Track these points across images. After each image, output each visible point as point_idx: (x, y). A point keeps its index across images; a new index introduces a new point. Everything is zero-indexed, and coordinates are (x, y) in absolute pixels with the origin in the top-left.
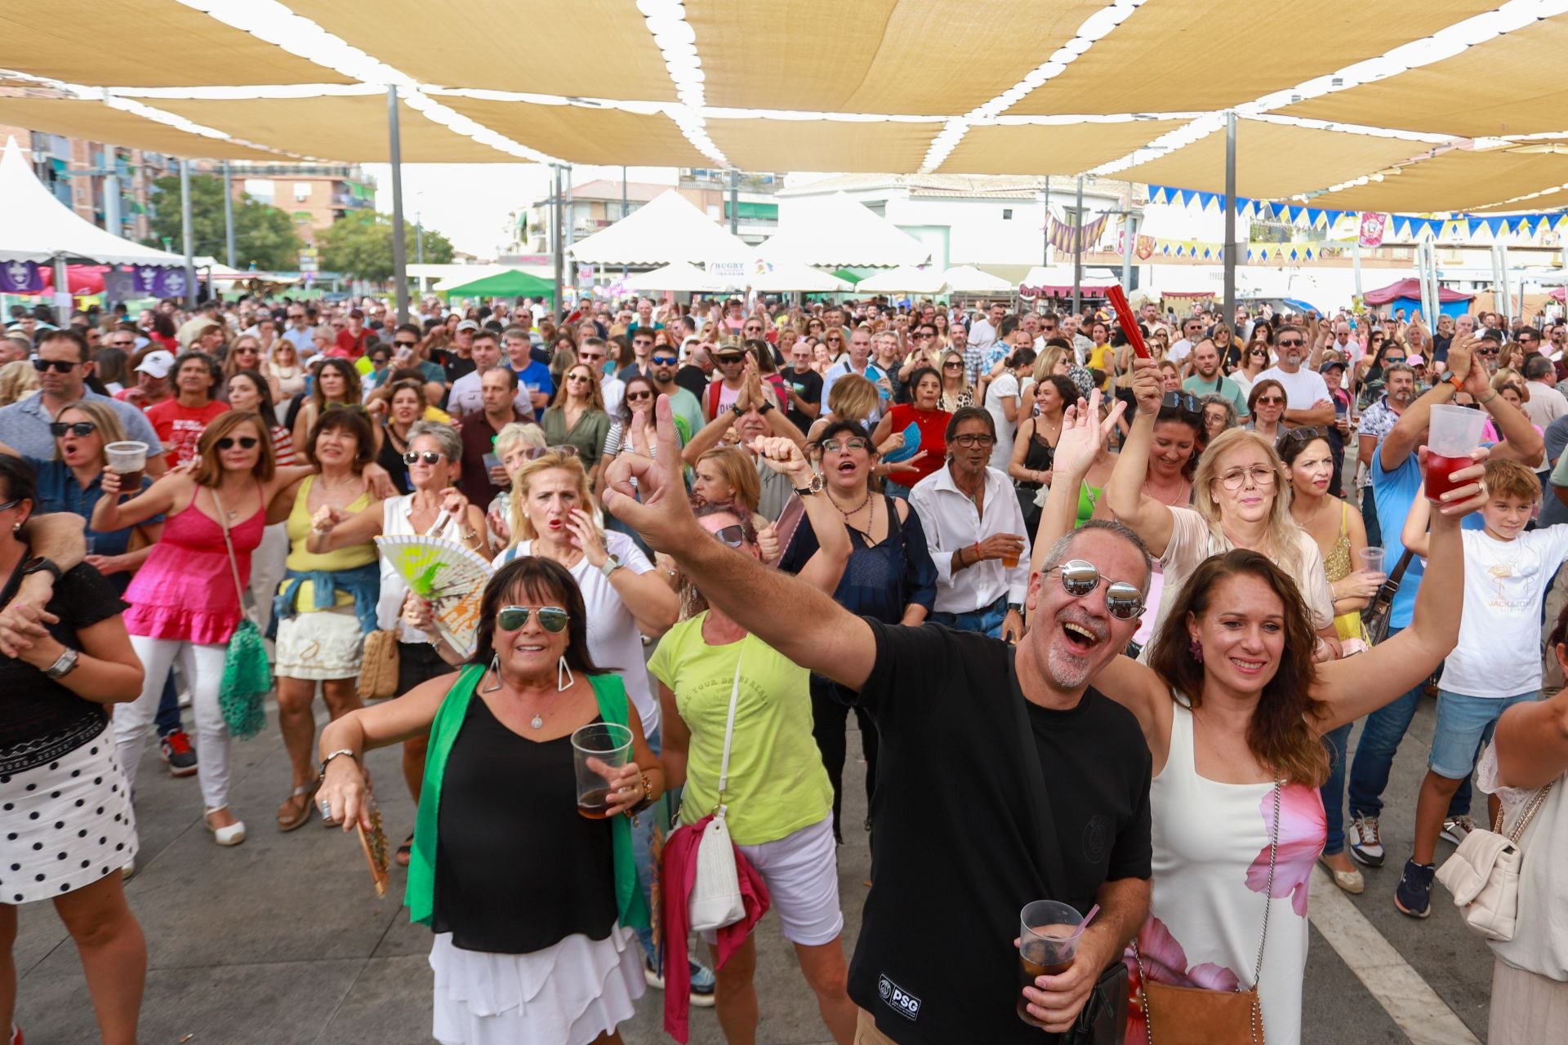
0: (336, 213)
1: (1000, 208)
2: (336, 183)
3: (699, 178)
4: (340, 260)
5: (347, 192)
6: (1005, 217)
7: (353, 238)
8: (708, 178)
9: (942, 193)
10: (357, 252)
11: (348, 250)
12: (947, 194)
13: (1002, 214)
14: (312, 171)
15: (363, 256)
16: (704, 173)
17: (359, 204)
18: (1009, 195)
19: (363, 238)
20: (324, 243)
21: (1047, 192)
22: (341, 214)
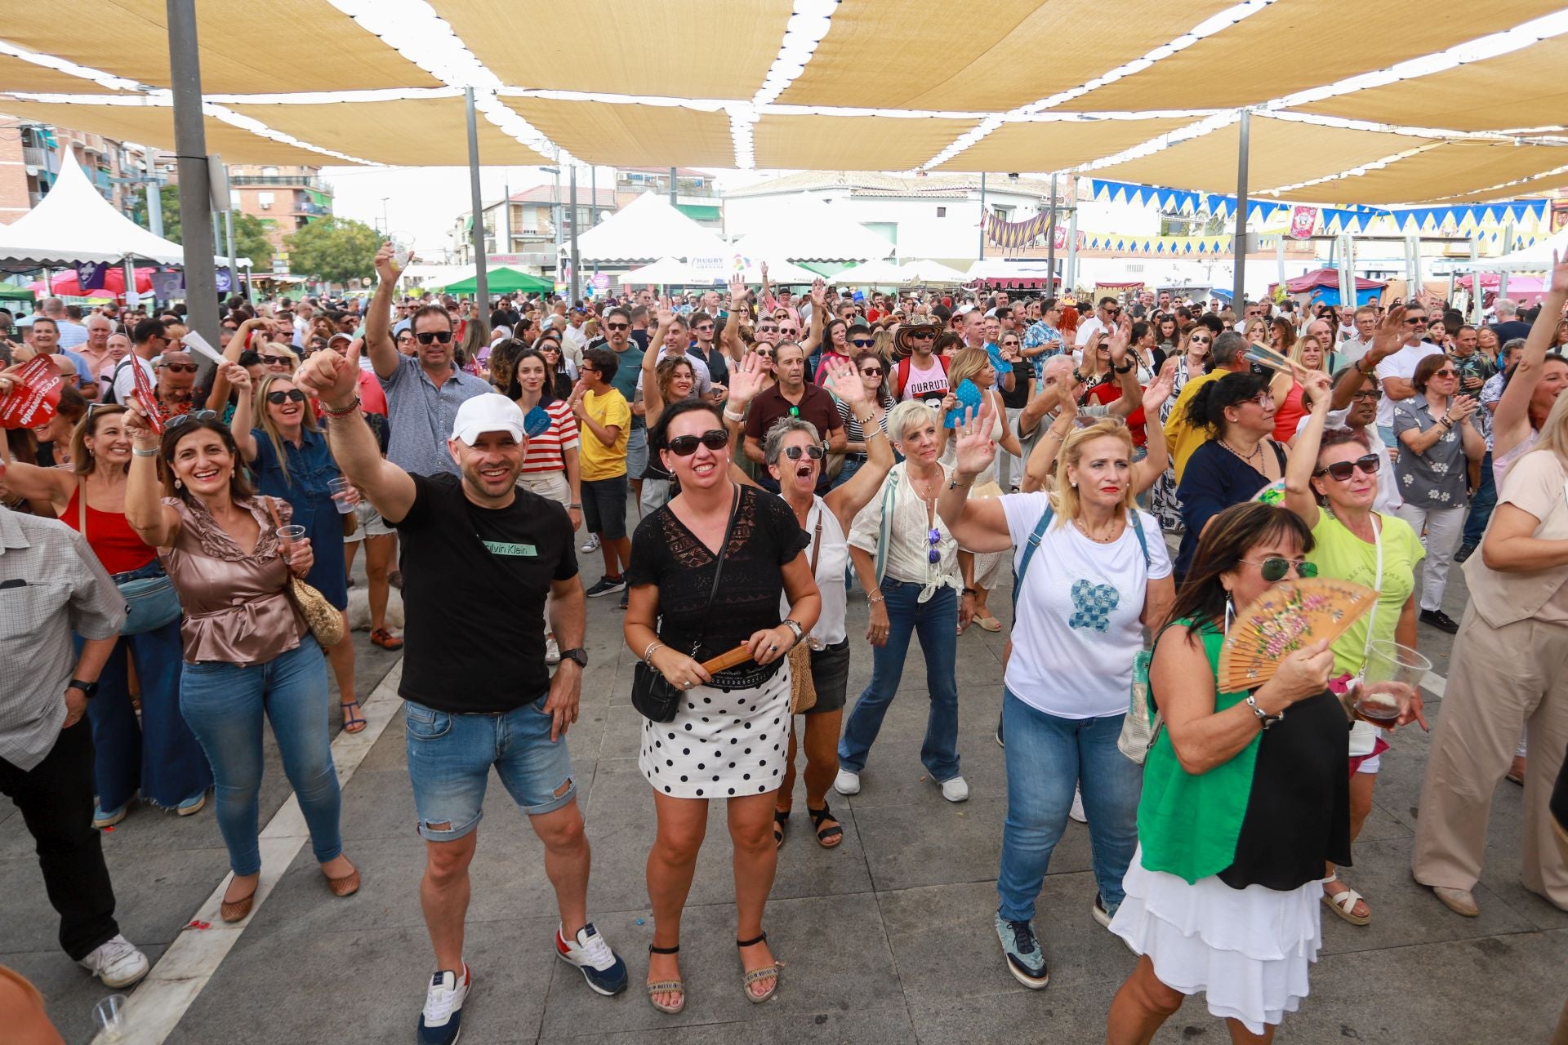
0: (298, 220)
1: (934, 206)
2: (297, 192)
3: (635, 182)
4: (308, 263)
5: (308, 200)
6: (939, 215)
7: (318, 243)
8: (643, 183)
9: (881, 193)
10: (323, 255)
11: (314, 254)
12: (886, 193)
13: (935, 212)
14: (274, 180)
15: (329, 259)
16: (639, 178)
17: (319, 211)
18: (943, 193)
19: (328, 242)
20: (292, 247)
21: (984, 191)
22: (303, 221)
